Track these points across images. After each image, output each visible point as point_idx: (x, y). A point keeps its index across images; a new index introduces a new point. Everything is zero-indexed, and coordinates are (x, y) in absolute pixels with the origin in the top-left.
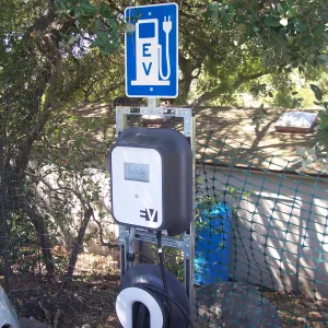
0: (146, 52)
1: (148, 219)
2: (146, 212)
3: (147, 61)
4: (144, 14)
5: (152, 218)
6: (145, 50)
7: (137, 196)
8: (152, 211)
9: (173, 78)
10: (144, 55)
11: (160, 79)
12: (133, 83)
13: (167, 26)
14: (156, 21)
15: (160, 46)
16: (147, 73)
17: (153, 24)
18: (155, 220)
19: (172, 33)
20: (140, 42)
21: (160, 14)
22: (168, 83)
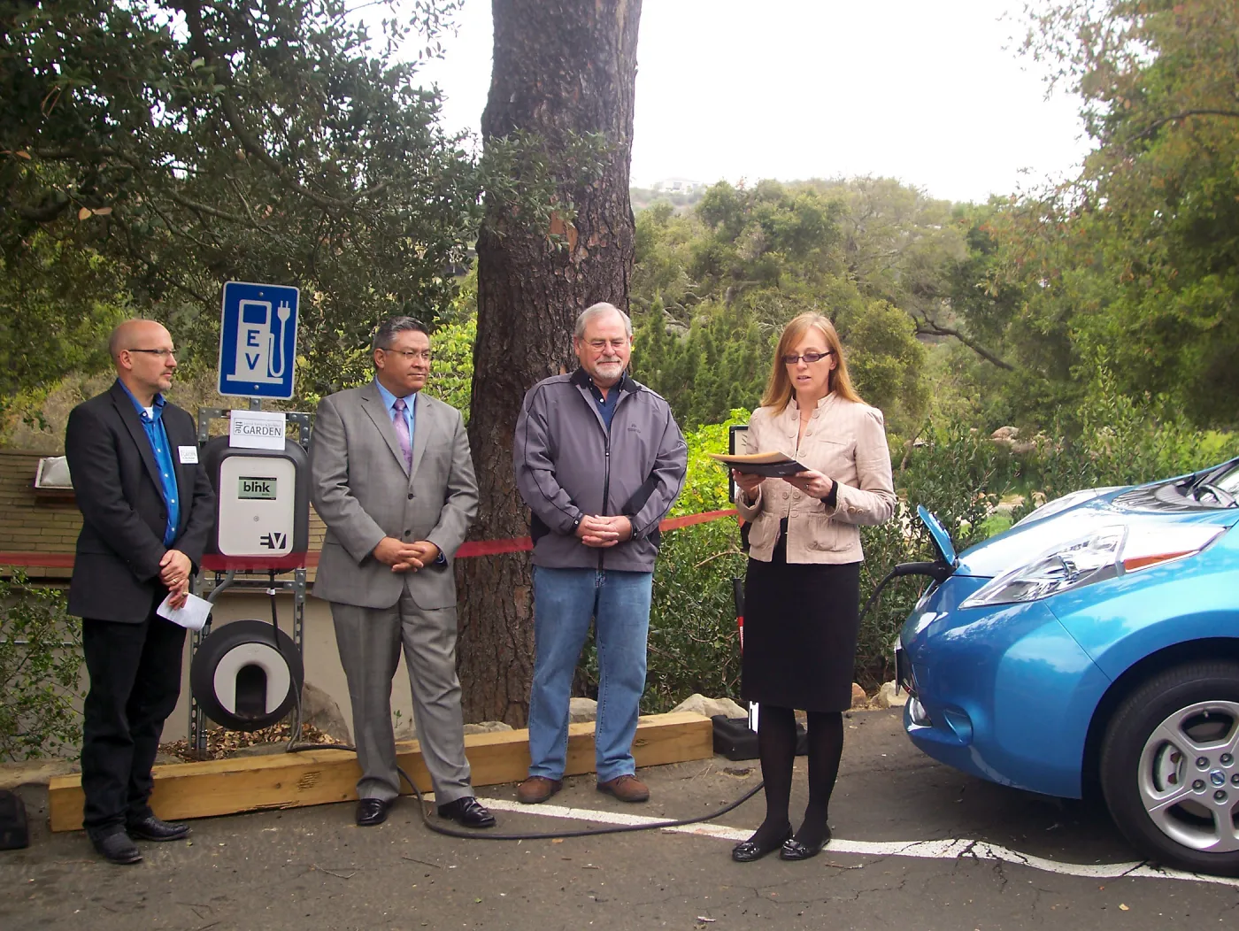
0: (252, 341)
1: (271, 546)
2: (269, 538)
3: (253, 352)
4: (252, 293)
5: (277, 545)
6: (250, 338)
7: (257, 519)
8: (278, 535)
9: (287, 376)
10: (249, 344)
11: (270, 375)
12: (230, 378)
13: (284, 313)
14: (269, 305)
15: (273, 336)
16: (252, 367)
17: (265, 308)
18: (283, 546)
19: (291, 322)
20: (243, 328)
21: (276, 297)
22: (280, 381)
